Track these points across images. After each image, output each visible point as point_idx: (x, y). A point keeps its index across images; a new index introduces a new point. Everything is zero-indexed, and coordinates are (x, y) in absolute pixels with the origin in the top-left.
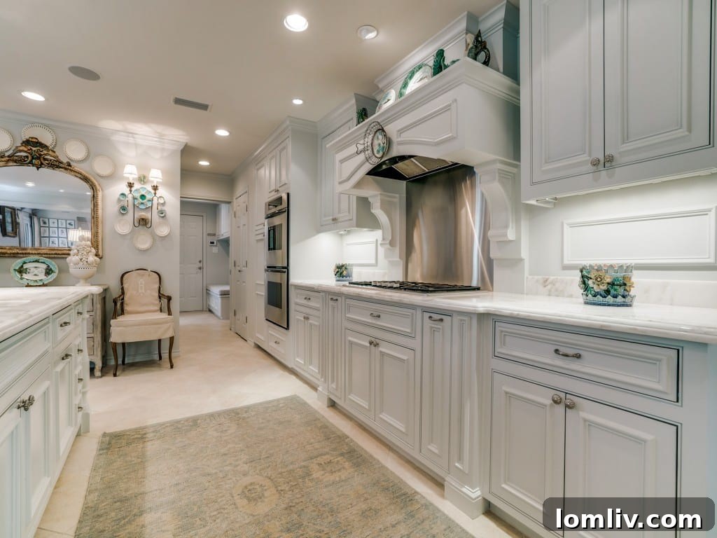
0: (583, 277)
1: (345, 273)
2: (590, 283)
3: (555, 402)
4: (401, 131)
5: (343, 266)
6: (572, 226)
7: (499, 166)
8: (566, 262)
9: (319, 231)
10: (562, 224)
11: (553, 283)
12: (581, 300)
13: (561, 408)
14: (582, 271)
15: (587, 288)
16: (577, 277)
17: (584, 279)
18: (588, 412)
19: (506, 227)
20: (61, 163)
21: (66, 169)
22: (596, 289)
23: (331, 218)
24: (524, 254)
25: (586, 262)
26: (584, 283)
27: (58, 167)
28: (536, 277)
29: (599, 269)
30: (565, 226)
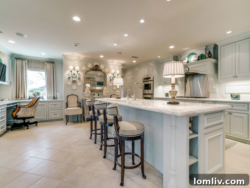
0: (231, 95)
1: (168, 95)
2: (233, 96)
3: (228, 113)
4: (192, 68)
5: (168, 93)
6: (228, 86)
7: (213, 75)
8: (226, 92)
9: (159, 85)
10: (225, 86)
11: (223, 96)
12: (231, 99)
13: (229, 114)
14: (231, 94)
15: (232, 97)
16: (230, 95)
17: (232, 96)
18: (234, 114)
19: (213, 86)
20: (100, 70)
21: (101, 71)
22: (234, 97)
23: (164, 82)
24: (217, 91)
25: (232, 92)
26: (231, 96)
27: (100, 71)
28: (220, 95)
29: (234, 94)
30: (226, 86)
